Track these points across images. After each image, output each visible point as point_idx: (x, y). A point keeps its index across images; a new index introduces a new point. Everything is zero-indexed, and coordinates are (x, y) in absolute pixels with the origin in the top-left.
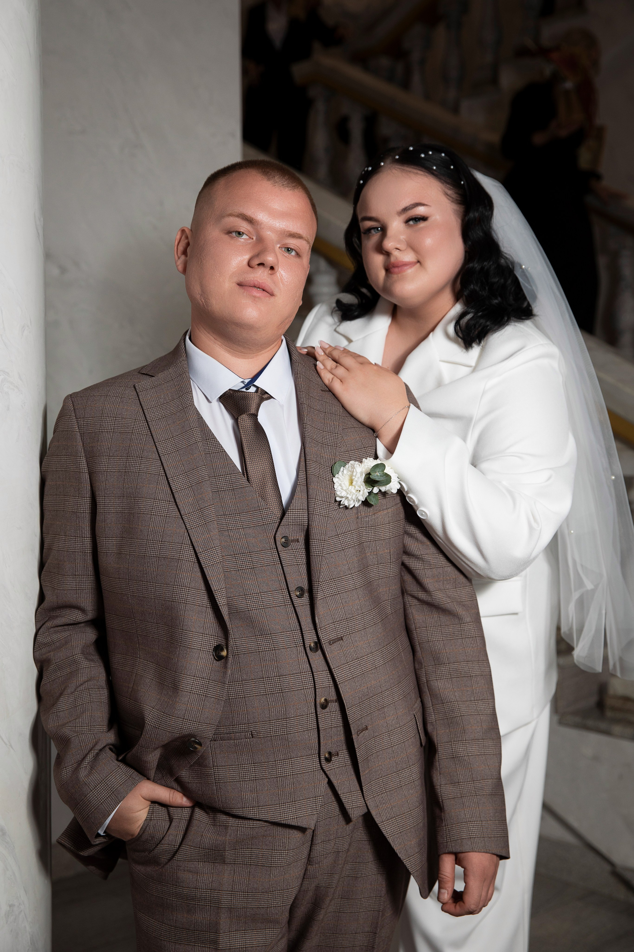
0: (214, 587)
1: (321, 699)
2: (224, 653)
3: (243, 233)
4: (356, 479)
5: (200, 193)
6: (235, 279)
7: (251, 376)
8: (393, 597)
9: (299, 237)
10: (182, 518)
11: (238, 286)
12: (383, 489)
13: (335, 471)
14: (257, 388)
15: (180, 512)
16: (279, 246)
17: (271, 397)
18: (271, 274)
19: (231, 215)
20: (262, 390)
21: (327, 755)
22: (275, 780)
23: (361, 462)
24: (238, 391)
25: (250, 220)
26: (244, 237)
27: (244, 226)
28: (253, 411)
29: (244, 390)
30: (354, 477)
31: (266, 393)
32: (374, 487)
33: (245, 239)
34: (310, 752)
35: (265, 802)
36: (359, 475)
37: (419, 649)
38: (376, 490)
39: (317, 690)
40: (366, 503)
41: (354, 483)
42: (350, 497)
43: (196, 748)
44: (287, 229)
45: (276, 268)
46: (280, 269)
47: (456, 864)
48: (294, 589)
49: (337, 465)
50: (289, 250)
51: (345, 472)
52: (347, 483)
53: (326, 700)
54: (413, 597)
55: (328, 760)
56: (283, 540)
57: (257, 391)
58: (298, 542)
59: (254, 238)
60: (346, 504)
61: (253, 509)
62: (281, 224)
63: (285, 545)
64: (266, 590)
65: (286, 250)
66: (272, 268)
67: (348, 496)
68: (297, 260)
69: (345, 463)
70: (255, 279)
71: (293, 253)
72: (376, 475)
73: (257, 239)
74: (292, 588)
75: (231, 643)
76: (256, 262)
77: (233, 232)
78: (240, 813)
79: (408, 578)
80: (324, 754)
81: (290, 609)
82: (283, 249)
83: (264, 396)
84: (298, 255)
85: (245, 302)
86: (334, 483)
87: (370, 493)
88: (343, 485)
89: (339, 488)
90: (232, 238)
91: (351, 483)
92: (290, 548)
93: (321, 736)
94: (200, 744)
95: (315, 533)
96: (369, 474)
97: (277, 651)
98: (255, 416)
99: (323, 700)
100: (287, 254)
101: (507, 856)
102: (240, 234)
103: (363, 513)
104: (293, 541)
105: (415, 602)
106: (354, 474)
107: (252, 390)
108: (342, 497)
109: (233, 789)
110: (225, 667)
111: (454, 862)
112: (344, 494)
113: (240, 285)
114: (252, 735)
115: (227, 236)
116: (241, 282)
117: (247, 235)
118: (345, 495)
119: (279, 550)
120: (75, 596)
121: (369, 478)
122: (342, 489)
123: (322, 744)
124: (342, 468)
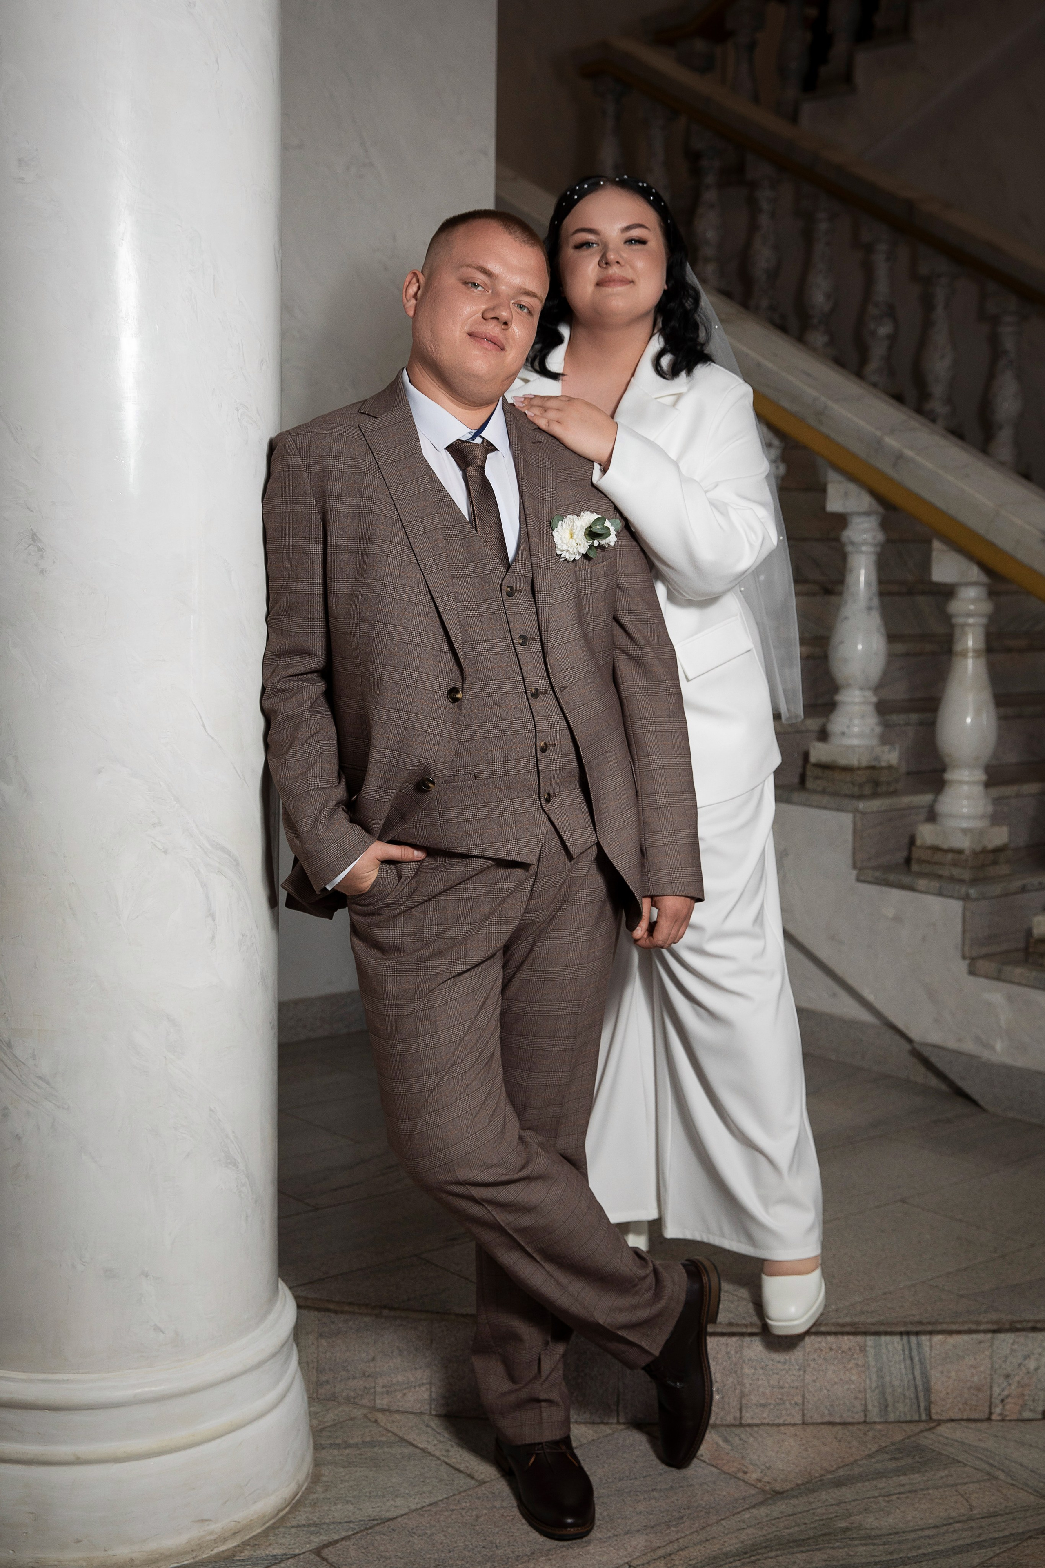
0: (451, 632)
1: (541, 742)
2: (459, 696)
3: (479, 285)
4: (577, 533)
5: (434, 237)
6: (467, 329)
7: (478, 427)
8: (605, 649)
9: (534, 295)
10: (418, 563)
11: (469, 337)
12: (603, 542)
13: (553, 525)
14: (483, 438)
15: (416, 557)
16: (513, 301)
17: (497, 450)
18: (504, 329)
19: (469, 266)
20: (488, 442)
21: (546, 796)
22: (498, 819)
23: (580, 516)
24: (466, 442)
25: (488, 273)
26: (480, 288)
27: (480, 278)
28: (480, 463)
29: (470, 441)
30: (574, 531)
31: (492, 445)
32: (594, 540)
33: (481, 291)
34: (530, 793)
35: (489, 840)
36: (579, 529)
37: (625, 702)
38: (596, 543)
39: (537, 734)
40: (585, 556)
41: (575, 536)
42: (571, 550)
43: (429, 787)
44: (524, 287)
45: (509, 324)
46: (513, 326)
47: (652, 906)
48: (517, 637)
49: (555, 520)
50: (521, 307)
51: (564, 526)
52: (568, 536)
53: (545, 744)
54: (622, 651)
55: (548, 801)
56: (509, 589)
57: (483, 443)
58: (521, 592)
59: (490, 291)
60: (567, 557)
61: (481, 558)
62: (517, 280)
63: (510, 594)
64: (491, 638)
65: (519, 306)
66: (506, 323)
67: (569, 549)
68: (529, 317)
69: (563, 516)
70: (488, 331)
71: (526, 310)
72: (597, 529)
73: (492, 292)
74: (516, 636)
75: (466, 686)
76: (491, 315)
77: (470, 282)
78: (464, 851)
79: (618, 631)
80: (544, 796)
81: (513, 655)
82: (516, 305)
83: (490, 447)
84: (530, 313)
85: (475, 353)
86: (554, 537)
87: (591, 546)
88: (563, 539)
89: (560, 542)
90: (468, 288)
91: (572, 537)
92: (513, 598)
93: (541, 778)
94: (433, 783)
95: (539, 584)
96: (590, 527)
97: (500, 697)
98: (482, 468)
99: (543, 743)
100: (519, 310)
101: (701, 897)
102: (475, 285)
103: (581, 567)
104: (517, 591)
105: (623, 656)
106: (575, 528)
107: (478, 440)
108: (563, 551)
109: (457, 829)
110: (460, 709)
111: (651, 904)
112: (565, 547)
113: (470, 334)
114: (475, 777)
115: (463, 286)
116: (472, 332)
117: (483, 288)
118: (567, 548)
119: (504, 599)
120: (307, 639)
121: (591, 531)
122: (562, 542)
123: (541, 785)
124: (560, 522)
